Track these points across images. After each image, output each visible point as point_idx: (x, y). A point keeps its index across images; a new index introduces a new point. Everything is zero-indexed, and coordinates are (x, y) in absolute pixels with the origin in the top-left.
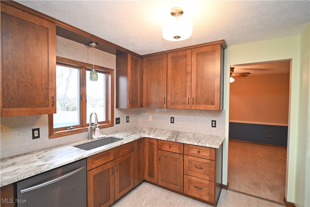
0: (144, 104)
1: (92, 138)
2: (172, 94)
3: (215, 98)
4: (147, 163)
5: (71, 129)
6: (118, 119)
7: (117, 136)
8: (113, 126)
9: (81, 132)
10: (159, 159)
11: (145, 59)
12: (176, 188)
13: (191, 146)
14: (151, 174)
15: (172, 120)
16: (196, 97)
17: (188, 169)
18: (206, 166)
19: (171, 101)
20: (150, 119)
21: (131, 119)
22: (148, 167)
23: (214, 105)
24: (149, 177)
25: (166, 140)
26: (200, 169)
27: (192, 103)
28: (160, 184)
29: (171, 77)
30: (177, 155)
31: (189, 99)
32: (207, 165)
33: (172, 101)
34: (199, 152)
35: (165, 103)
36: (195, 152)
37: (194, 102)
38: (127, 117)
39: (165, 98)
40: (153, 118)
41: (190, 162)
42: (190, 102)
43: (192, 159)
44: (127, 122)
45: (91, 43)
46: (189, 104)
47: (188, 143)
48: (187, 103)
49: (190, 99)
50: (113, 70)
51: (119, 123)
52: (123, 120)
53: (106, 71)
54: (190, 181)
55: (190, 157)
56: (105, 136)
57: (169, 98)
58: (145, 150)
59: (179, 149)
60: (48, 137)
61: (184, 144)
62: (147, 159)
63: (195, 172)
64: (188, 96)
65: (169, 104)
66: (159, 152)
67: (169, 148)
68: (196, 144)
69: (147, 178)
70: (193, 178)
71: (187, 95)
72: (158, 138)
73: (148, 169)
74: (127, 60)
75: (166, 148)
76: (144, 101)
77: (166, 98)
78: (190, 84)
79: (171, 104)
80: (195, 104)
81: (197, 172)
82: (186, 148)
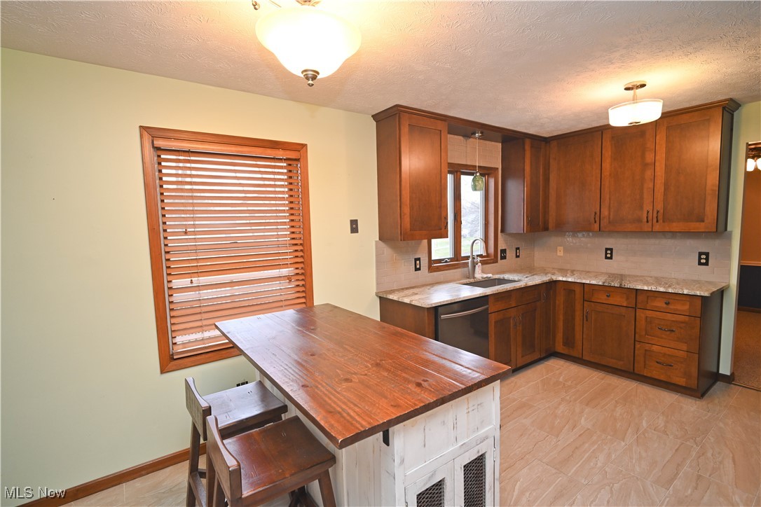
0: (551, 224)
1: (474, 278)
2: (611, 205)
3: (707, 209)
4: (561, 324)
5: (446, 262)
6: (504, 251)
7: (507, 276)
8: (497, 262)
9: (459, 268)
10: (586, 317)
11: (554, 143)
12: (619, 365)
13: (652, 294)
14: (569, 342)
15: (609, 254)
16: (665, 209)
17: (644, 333)
18: (681, 328)
19: (609, 218)
20: (560, 253)
21: (522, 253)
22: (562, 331)
23: (703, 221)
24: (564, 347)
25: (600, 283)
26: (668, 333)
27: (655, 220)
28: (586, 358)
29: (610, 175)
30: (623, 310)
31: (648, 212)
32: (684, 325)
33: (611, 217)
34: (667, 304)
35: (595, 222)
36: (660, 303)
37: (660, 217)
38: (518, 249)
39: (596, 213)
40: (566, 251)
41: (649, 321)
42: (650, 218)
43: (654, 316)
44: (517, 257)
45: (474, 133)
46: (647, 222)
47: (646, 288)
48: (645, 220)
49: (651, 212)
50: (498, 169)
51: (503, 258)
52: (510, 254)
53: (486, 172)
54: (647, 353)
55: (649, 313)
56: (490, 275)
57: (605, 212)
58: (557, 302)
59: (627, 299)
60: (427, 271)
61: (637, 290)
62: (561, 317)
63: (658, 337)
64: (647, 207)
65: (604, 222)
66: (585, 305)
67: (606, 297)
68: (662, 289)
69: (560, 348)
70: (655, 348)
71: (645, 206)
72: (584, 281)
73: (562, 334)
74: (524, 149)
75: (602, 298)
76: (550, 221)
77: (598, 213)
78: (651, 185)
79: (610, 222)
80: (661, 221)
81: (662, 338)
82: (640, 298)
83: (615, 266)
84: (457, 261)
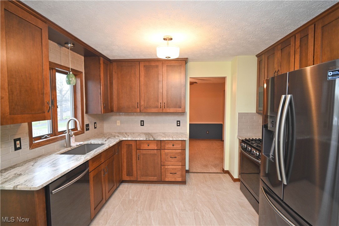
0: (115, 109)
1: (70, 146)
2: (145, 99)
3: (182, 102)
4: (125, 165)
5: (46, 137)
6: (87, 125)
7: (93, 141)
8: (84, 133)
9: (58, 140)
10: (138, 157)
11: (114, 64)
12: (155, 179)
13: (167, 142)
14: (129, 173)
15: (142, 123)
16: (167, 102)
17: (164, 161)
18: (179, 155)
19: (144, 105)
20: (118, 124)
21: (98, 125)
22: (126, 168)
23: (181, 108)
24: (127, 177)
25: (145, 139)
26: (174, 158)
27: (164, 107)
28: (139, 180)
29: (144, 84)
30: (155, 151)
31: (161, 103)
32: (180, 154)
33: (145, 105)
34: (173, 145)
35: (138, 108)
36: (170, 146)
37: (166, 106)
38: (95, 123)
39: (138, 103)
40: (121, 123)
41: (167, 154)
42: (162, 106)
43: (168, 152)
44: (95, 128)
45: (67, 43)
46: (161, 108)
47: (165, 139)
48: (160, 107)
49: (162, 103)
50: (82, 72)
51: (87, 129)
52: (91, 127)
53: (76, 73)
54: (166, 170)
55: (166, 150)
56: (81, 143)
57: (142, 103)
58: (122, 152)
59: (157, 146)
60: (29, 148)
61: (161, 140)
62: (125, 160)
63: (170, 161)
65: (142, 108)
66: (137, 152)
67: (147, 146)
68: (171, 139)
69: (125, 178)
70: (169, 167)
71: (159, 100)
72: (136, 139)
73: (126, 170)
74: (100, 64)
75: (145, 146)
76: (114, 106)
77: (139, 103)
78: (161, 91)
79: (145, 108)
80: (166, 107)
81: (172, 161)
82: (162, 144)
83: (145, 129)
84: (55, 135)
